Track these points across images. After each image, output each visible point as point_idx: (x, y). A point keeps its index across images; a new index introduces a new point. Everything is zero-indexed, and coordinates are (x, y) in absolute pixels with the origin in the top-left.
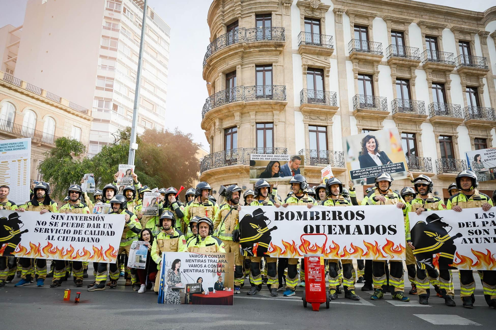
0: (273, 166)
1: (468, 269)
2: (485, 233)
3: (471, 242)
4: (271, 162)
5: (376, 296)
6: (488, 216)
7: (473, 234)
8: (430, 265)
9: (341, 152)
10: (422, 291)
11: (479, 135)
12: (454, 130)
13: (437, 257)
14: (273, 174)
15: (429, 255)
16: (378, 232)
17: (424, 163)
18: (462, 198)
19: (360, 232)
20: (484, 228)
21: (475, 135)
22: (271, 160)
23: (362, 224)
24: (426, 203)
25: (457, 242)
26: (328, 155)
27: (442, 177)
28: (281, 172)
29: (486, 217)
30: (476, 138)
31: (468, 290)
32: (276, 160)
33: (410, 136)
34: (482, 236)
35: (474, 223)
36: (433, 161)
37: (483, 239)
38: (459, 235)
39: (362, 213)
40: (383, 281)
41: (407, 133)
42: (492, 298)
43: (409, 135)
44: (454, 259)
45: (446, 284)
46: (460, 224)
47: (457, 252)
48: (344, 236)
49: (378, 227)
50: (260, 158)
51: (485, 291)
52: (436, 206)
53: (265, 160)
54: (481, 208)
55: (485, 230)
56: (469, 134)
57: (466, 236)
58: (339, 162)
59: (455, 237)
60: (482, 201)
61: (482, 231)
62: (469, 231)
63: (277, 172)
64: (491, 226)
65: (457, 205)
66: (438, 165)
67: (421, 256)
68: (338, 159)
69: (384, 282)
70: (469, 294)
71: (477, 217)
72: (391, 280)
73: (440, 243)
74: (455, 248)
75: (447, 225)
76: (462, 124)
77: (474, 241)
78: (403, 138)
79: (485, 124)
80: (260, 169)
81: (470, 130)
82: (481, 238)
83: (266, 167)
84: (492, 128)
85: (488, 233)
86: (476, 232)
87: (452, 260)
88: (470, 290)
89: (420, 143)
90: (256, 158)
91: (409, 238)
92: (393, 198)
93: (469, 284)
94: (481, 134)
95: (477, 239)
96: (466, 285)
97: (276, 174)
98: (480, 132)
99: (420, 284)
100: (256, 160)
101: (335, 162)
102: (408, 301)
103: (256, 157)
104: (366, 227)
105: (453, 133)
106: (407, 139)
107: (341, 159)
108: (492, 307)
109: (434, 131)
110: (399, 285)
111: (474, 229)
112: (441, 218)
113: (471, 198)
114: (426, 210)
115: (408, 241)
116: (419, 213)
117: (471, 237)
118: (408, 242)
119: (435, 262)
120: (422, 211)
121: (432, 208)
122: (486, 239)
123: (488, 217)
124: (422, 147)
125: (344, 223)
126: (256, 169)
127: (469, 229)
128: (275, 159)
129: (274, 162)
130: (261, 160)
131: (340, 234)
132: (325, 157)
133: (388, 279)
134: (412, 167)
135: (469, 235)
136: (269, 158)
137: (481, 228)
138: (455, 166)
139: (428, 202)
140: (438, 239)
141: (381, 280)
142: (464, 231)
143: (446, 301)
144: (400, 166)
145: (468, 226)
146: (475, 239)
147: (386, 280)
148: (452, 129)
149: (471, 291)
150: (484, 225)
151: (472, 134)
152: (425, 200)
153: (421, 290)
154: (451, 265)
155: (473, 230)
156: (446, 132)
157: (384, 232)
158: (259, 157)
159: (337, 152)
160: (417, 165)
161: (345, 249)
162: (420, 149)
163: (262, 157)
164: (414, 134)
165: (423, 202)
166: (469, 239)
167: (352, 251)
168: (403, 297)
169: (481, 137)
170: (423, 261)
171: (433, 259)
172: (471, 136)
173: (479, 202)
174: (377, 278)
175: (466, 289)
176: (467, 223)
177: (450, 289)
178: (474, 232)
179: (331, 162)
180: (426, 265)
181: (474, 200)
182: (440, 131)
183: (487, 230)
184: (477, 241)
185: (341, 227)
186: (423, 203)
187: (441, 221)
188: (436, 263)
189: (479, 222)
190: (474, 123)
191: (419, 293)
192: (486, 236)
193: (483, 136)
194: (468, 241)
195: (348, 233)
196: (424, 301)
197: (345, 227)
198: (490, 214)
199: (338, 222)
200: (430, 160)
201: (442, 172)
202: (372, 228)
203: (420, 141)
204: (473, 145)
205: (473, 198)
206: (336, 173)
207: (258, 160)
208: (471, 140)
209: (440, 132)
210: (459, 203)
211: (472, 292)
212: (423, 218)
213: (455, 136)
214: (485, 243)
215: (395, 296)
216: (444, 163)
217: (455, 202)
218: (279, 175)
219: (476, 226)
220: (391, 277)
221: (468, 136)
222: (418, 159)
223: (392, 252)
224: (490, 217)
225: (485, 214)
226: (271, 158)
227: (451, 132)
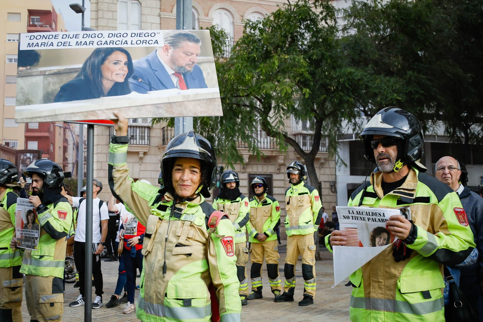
0: (106, 63)
4: (97, 52)
14: (107, 85)
22: (95, 46)
28: (135, 78)
32: (115, 46)
50: (55, 42)
53: (74, 46)
63: (121, 80)
80: (58, 74)
83: (81, 66)
90: (43, 44)
97: (117, 84)
100: (43, 48)
103: (40, 41)
126: (43, 74)
128: (112, 42)
129: (109, 52)
130: (62, 47)
136: (88, 40)
158: (53, 40)
163: (63, 41)
207: (51, 47)
218: (131, 86)
226: (96, 40)
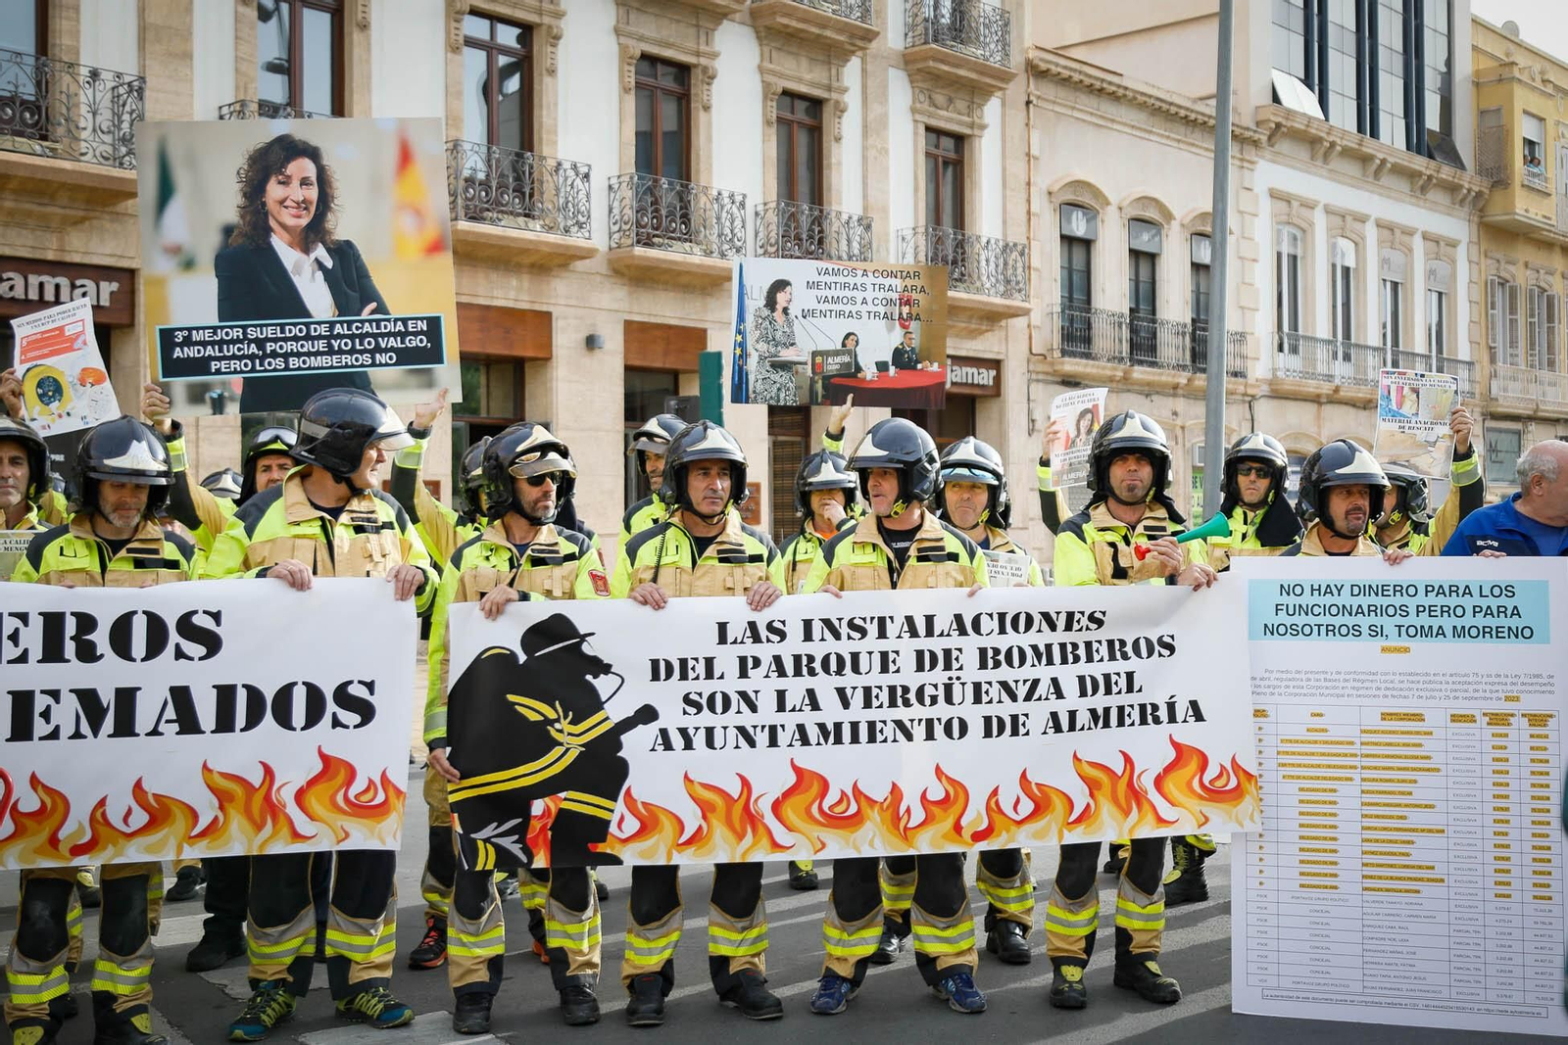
1: (662, 862)
2: (744, 707)
3: (688, 745)
5: (257, 1021)
6: (763, 633)
7: (699, 708)
8: (516, 850)
9: (127, 79)
10: (470, 971)
11: (800, 80)
12: (703, 39)
13: (547, 811)
15: (514, 804)
16: (284, 719)
17: (557, 190)
18: (677, 547)
19: (188, 723)
20: (744, 685)
21: (781, 76)
23: (202, 679)
24: (525, 566)
25: (636, 745)
26: (43, 84)
27: (628, 267)
29: (756, 639)
30: (786, 93)
31: (652, 945)
33: (508, 36)
34: (731, 719)
35: (709, 662)
36: (598, 182)
37: (732, 733)
38: (647, 714)
39: (207, 623)
40: (296, 943)
41: (494, 18)
42: (733, 968)
43: (501, 28)
44: (615, 819)
45: (572, 929)
46: (655, 663)
47: (629, 790)
48: (103, 746)
49: (285, 694)
51: (715, 940)
52: (567, 585)
54: (741, 600)
55: (743, 695)
56: (761, 70)
57: (672, 716)
58: (108, 139)
59: (627, 725)
60: (749, 566)
61: (734, 698)
62: (687, 700)
64: (767, 676)
65: (655, 580)
66: (616, 204)
67: (479, 811)
68: (105, 118)
69: (305, 943)
70: (653, 962)
71: (723, 639)
72: (338, 928)
73: (568, 750)
74: (621, 769)
75: (606, 669)
76: (737, 16)
77: (699, 740)
78: (471, 42)
79: (828, 33)
81: (766, 49)
82: (725, 728)
84: (853, 53)
85: (753, 708)
86: (711, 699)
87: (608, 823)
88: (663, 942)
89: (547, 80)
91: (441, 732)
92: (377, 530)
93: (660, 919)
94: (808, 77)
95: (710, 731)
96: (648, 927)
98: (804, 62)
99: (465, 938)
101: (84, 135)
102: (406, 1024)
104: (226, 694)
105: (698, 54)
106: (490, 48)
107: (126, 117)
108: (731, 1004)
109: (617, 32)
110: (369, 949)
111: (707, 687)
112: (583, 638)
113: (711, 550)
114: (525, 597)
115: (432, 745)
116: (495, 612)
117: (691, 721)
118: (431, 750)
119: (537, 836)
120: (509, 601)
121: (548, 594)
122: (742, 730)
123: (764, 639)
124: (556, 104)
125: (107, 675)
127: (689, 686)
131: (77, 735)
132: (28, 91)
133: (322, 926)
134: (498, 203)
135: (685, 713)
137: (732, 685)
138: (686, 218)
139: (536, 562)
140: (561, 731)
141: (288, 936)
142: (667, 697)
143: (565, 1002)
144: (422, 332)
145: (684, 676)
146: (702, 733)
147: (313, 934)
148: (692, 31)
149: (664, 948)
150: (743, 674)
151: (773, 73)
152: (522, 548)
153: (468, 964)
154: (602, 848)
155: (700, 695)
156: (669, 45)
157: (314, 715)
159: (104, 75)
160: (523, 194)
161: (98, 815)
162: (544, 112)
164: (527, 31)
165: (511, 560)
166: (683, 732)
167: (140, 818)
168: (387, 1008)
169: (803, 89)
170: (488, 831)
171: (533, 822)
172: (770, 79)
173: (738, 571)
174: (269, 930)
175: (648, 939)
176: (683, 662)
177: (585, 946)
178: (704, 702)
179: (61, 131)
180: (498, 848)
181: (721, 560)
182: (647, 34)
183: (752, 696)
184: (710, 744)
185: (88, 699)
186: (512, 566)
187: (586, 648)
188: (541, 840)
189: (727, 660)
190: (785, 21)
191: (456, 979)
192: (747, 719)
193: (813, 84)
194: (677, 740)
195: (125, 727)
196: (476, 1018)
197: (107, 697)
198: (770, 627)
199: (72, 674)
200: (587, 176)
201: (629, 242)
202: (255, 696)
203: (552, 72)
204: (768, 123)
205: (719, 552)
206: (88, 202)
208: (765, 97)
209: (641, 39)
210: (662, 572)
211: (667, 954)
212: (508, 635)
213: (705, 69)
214: (737, 747)
215: (351, 1002)
216: (647, 198)
217: (648, 568)
219: (717, 674)
220: (335, 915)
221: (757, 78)
222: (531, 167)
223: (344, 812)
224: (768, 640)
225: (752, 626)
227: (691, 45)
